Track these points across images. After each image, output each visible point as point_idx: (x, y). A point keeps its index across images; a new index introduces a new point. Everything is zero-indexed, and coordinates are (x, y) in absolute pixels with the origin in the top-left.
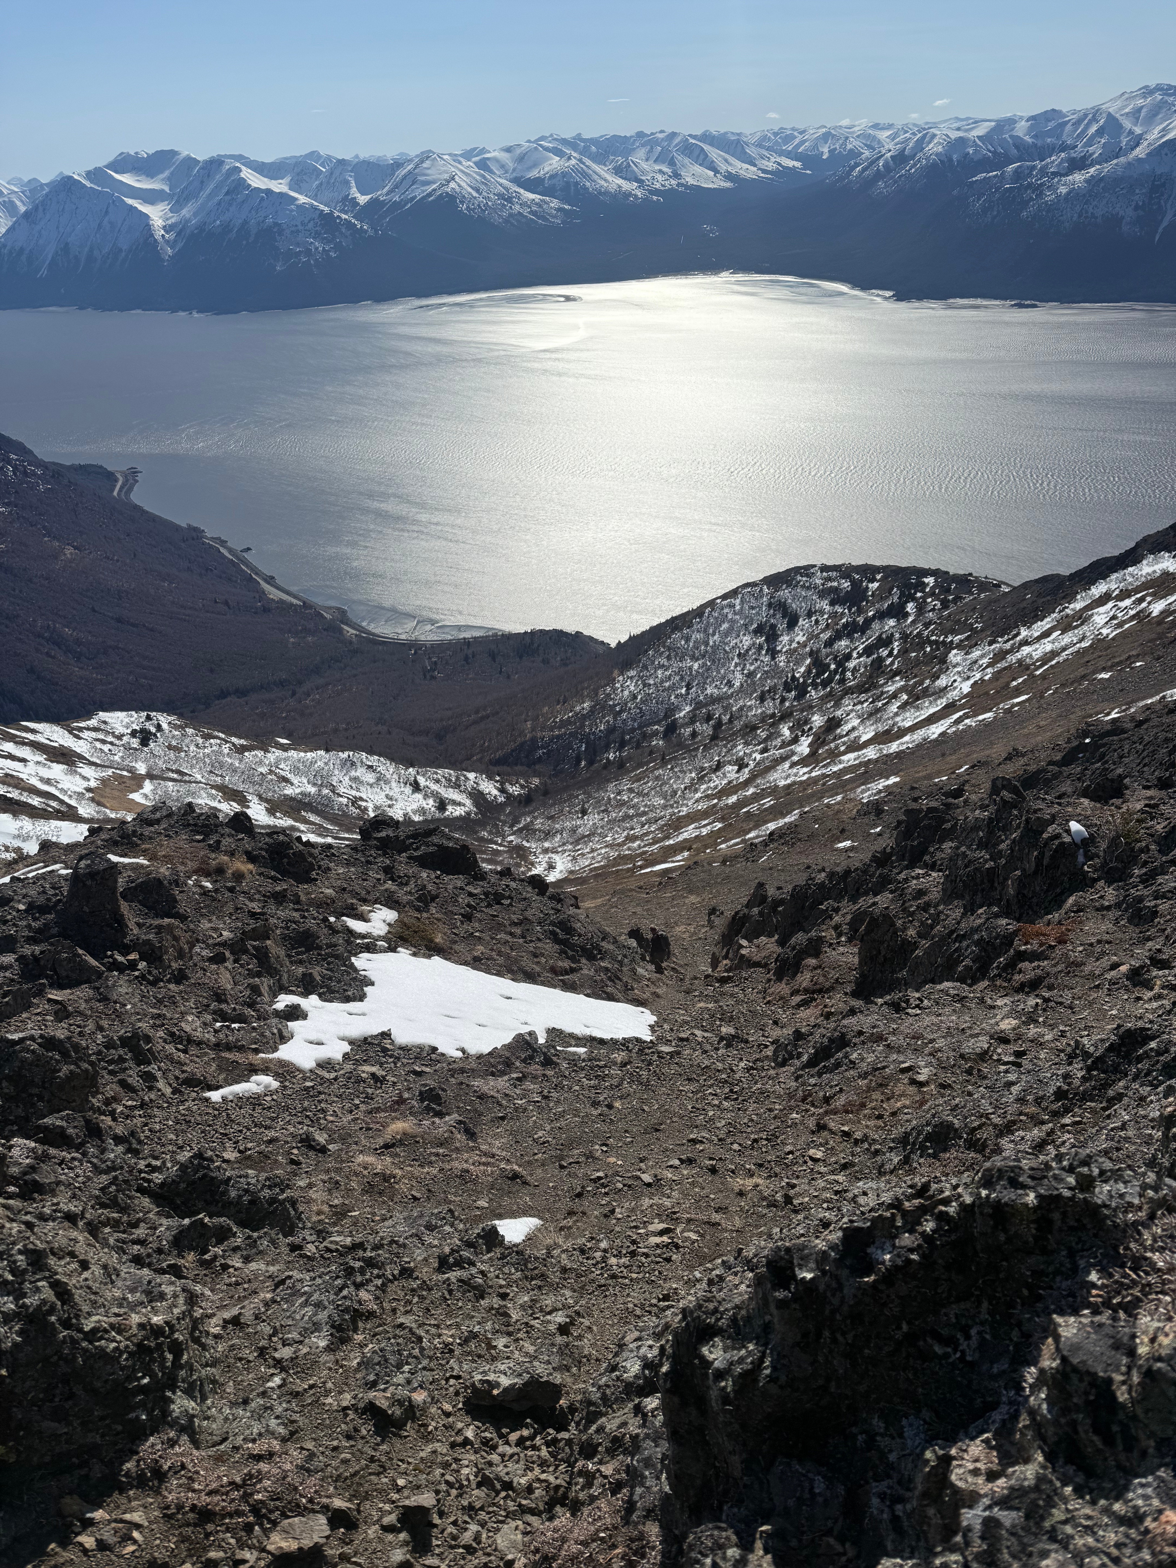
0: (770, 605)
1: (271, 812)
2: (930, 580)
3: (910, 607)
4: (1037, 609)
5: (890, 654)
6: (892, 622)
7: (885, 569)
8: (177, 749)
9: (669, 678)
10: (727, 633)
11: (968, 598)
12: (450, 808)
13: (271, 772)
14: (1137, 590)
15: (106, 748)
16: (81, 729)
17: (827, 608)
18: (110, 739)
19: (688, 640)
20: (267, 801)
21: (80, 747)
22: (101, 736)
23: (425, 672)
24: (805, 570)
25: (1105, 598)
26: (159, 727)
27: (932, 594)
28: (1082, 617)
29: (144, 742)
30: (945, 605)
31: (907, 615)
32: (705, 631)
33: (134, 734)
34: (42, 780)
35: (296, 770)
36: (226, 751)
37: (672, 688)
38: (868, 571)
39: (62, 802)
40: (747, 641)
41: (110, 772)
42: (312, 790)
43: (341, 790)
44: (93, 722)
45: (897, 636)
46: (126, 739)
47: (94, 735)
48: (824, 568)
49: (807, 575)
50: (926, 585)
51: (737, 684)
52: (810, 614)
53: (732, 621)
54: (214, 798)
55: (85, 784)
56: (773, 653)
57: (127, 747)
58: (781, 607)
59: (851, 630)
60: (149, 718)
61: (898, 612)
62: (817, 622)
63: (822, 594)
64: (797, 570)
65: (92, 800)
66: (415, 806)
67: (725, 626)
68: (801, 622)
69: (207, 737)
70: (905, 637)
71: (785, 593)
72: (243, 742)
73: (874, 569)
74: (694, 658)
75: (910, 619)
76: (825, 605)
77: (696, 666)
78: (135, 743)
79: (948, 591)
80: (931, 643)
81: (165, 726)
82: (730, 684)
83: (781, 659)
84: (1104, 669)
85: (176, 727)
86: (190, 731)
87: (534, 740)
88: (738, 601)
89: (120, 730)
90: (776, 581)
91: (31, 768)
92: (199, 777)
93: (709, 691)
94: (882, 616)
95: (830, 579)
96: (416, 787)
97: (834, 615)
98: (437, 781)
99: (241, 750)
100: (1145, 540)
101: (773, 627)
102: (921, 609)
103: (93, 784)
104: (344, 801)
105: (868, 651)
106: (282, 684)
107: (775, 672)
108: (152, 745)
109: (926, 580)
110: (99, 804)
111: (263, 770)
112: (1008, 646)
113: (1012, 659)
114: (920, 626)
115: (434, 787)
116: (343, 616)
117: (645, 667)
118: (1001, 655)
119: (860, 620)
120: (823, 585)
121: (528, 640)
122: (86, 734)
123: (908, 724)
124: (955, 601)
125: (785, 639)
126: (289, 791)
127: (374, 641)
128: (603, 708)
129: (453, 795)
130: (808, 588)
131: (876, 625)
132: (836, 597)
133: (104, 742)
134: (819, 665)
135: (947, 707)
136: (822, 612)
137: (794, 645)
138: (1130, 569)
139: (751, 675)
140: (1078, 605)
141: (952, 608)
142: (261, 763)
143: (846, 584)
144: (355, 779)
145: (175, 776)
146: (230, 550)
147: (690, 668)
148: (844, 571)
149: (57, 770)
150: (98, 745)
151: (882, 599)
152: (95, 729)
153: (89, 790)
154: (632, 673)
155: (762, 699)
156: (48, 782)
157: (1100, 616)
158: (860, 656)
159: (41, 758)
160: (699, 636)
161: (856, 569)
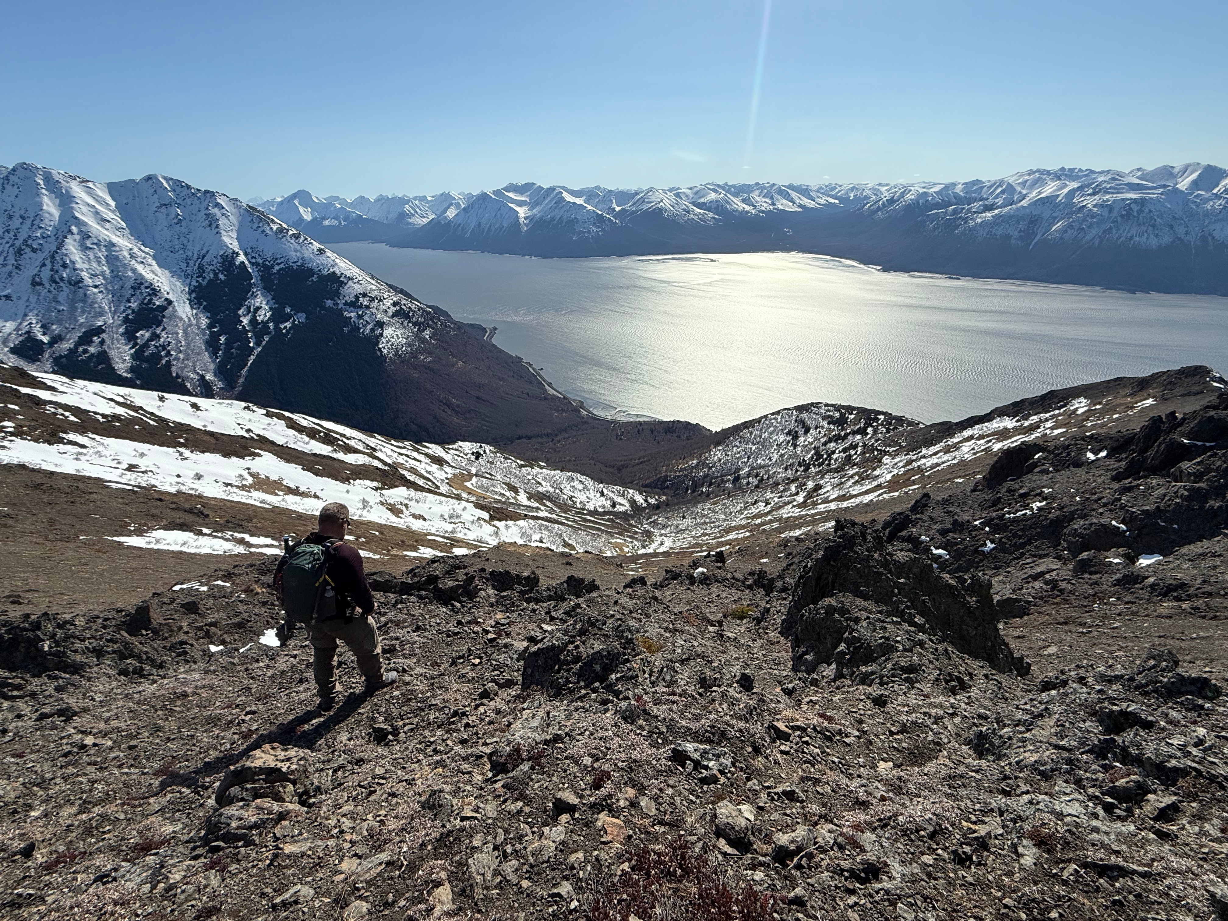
0: (796, 421)
1: (529, 499)
2: (882, 417)
3: (870, 430)
4: (933, 440)
5: (856, 453)
6: (859, 437)
7: (858, 408)
8: (492, 463)
9: (739, 453)
10: (772, 433)
11: (901, 429)
12: (618, 506)
13: (533, 479)
14: (988, 436)
15: (459, 459)
16: (449, 449)
17: (826, 426)
18: (462, 455)
19: (751, 433)
20: (528, 493)
21: (448, 457)
22: (458, 453)
23: (617, 435)
24: (817, 405)
25: (971, 438)
26: (485, 452)
27: (882, 424)
28: (956, 447)
29: (477, 458)
30: (888, 431)
31: (867, 434)
32: (761, 430)
33: (473, 454)
34: (427, 471)
35: (545, 479)
36: (514, 466)
37: (740, 458)
38: (850, 409)
39: (434, 483)
40: (782, 438)
41: (458, 471)
42: (552, 490)
43: (565, 491)
44: (455, 446)
45: (861, 444)
46: (469, 456)
47: (455, 452)
48: (827, 405)
49: (817, 408)
50: (879, 419)
51: (774, 460)
52: (816, 428)
53: (776, 427)
54: (503, 489)
55: (446, 476)
56: (795, 446)
57: (469, 459)
58: (802, 422)
59: (837, 438)
60: (481, 447)
61: (863, 432)
62: (820, 432)
63: (824, 418)
64: (812, 404)
65: (448, 483)
66: (600, 504)
67: (771, 429)
68: (811, 431)
69: (506, 458)
70: (865, 445)
71: (805, 416)
72: (522, 463)
73: (854, 408)
74: (753, 444)
75: (869, 436)
76: (825, 424)
77: (754, 448)
78: (473, 458)
79: (890, 424)
80: (878, 450)
81: (488, 451)
82: (770, 459)
83: (799, 449)
84: (960, 477)
85: (493, 452)
86: (499, 455)
87: (666, 476)
88: (779, 417)
89: (467, 451)
90: (800, 409)
91: (423, 465)
92: (499, 478)
93: (759, 461)
94: (854, 433)
95: (829, 411)
96: (602, 494)
97: (829, 430)
98: (613, 492)
99: (521, 466)
100: (996, 409)
101: (796, 432)
102: (875, 432)
103: (450, 476)
104: (566, 497)
105: (844, 450)
106: (548, 435)
107: (795, 455)
108: (480, 459)
109: (879, 417)
110: (450, 486)
111: (530, 477)
112: (914, 457)
113: (915, 465)
114: (873, 440)
115: (611, 495)
116: (581, 405)
117: (727, 446)
118: (910, 462)
119: (843, 434)
120: (825, 413)
121: (671, 425)
122: (451, 452)
123: (855, 493)
124: (893, 429)
125: (802, 439)
126: (540, 489)
127: (595, 418)
128: (703, 464)
129: (620, 500)
130: (817, 414)
131: (850, 437)
132: (831, 421)
133: (458, 456)
134: (818, 455)
135: (877, 486)
136: (823, 427)
137: (806, 443)
138: (986, 424)
139: (782, 456)
140: (955, 440)
141: (892, 433)
142: (529, 474)
143: (837, 415)
144: (573, 487)
145: (488, 476)
146: (534, 369)
147: (751, 449)
148: (837, 408)
149: (434, 468)
150: (456, 457)
151: (855, 424)
152: (456, 450)
153: (447, 479)
154: (720, 448)
155: (786, 469)
156: (429, 473)
157: (966, 448)
158: (840, 452)
159: (428, 461)
160: (757, 433)
161: (844, 407)
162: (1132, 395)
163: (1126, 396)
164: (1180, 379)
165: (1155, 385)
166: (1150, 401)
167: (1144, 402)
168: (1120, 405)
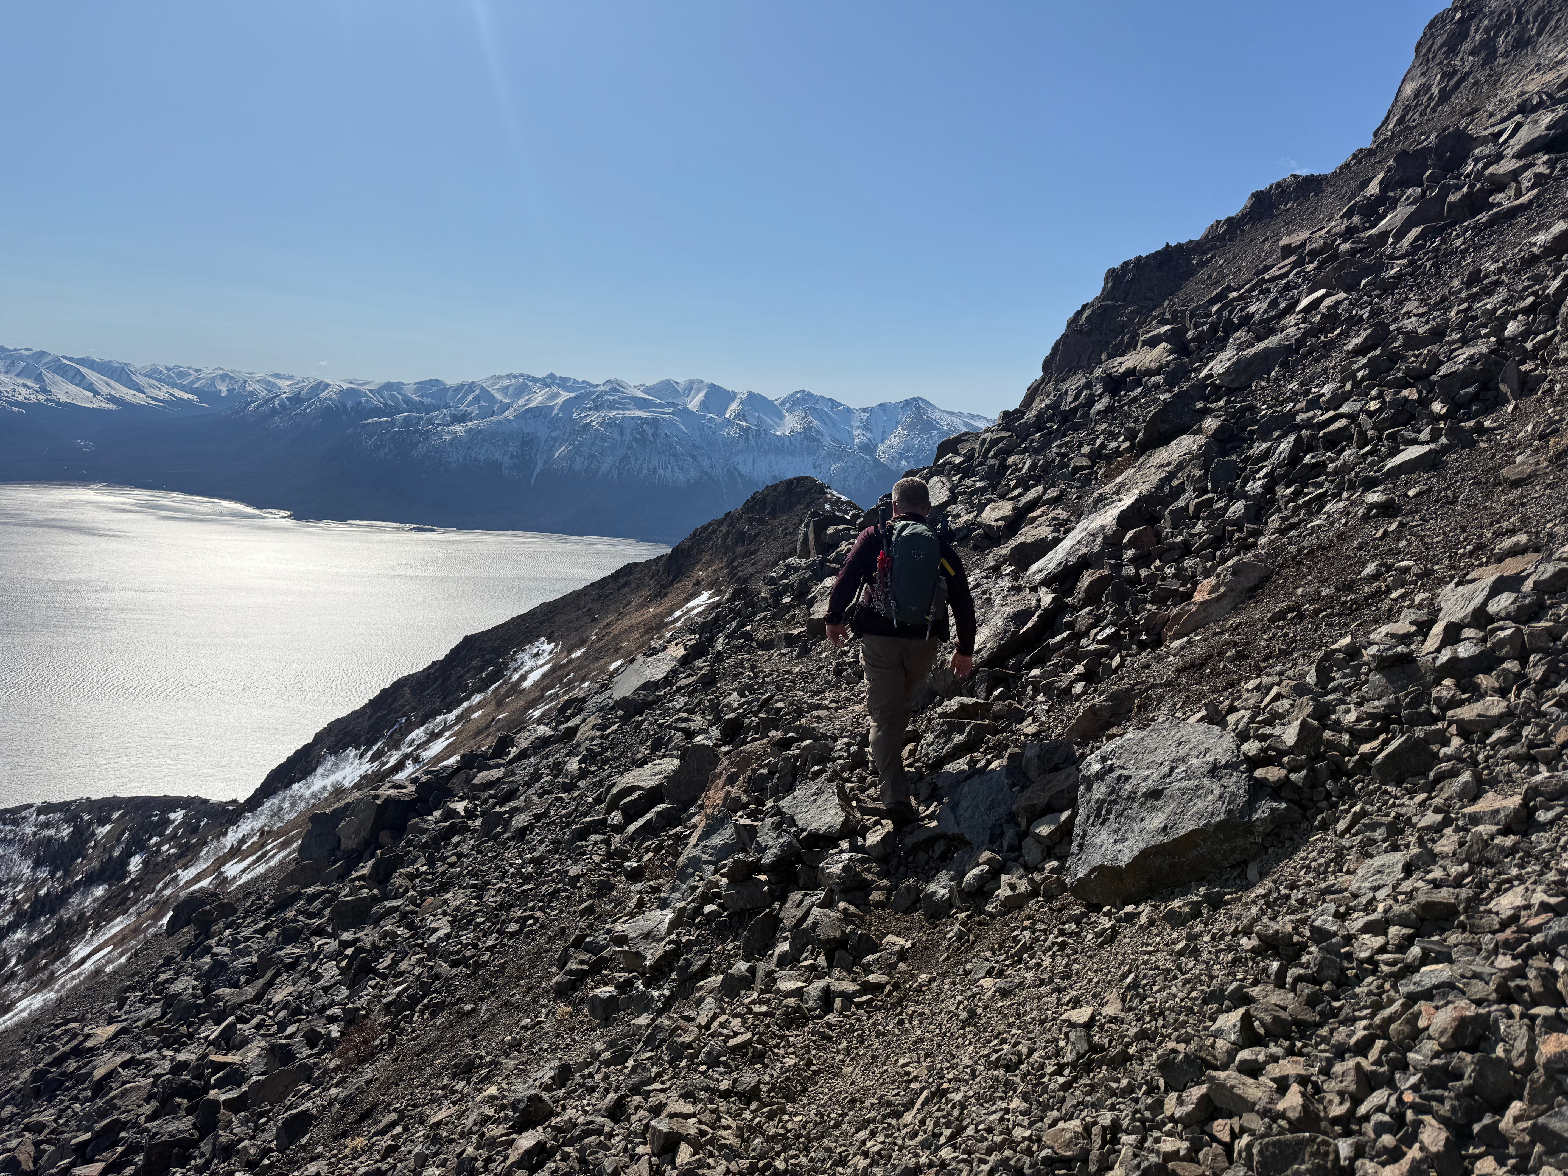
2: (178, 816)
3: (135, 864)
6: (101, 890)
17: (26, 874)
24: (14, 814)
27: (174, 836)
30: (180, 854)
31: (127, 875)
38: (105, 808)
48: (47, 808)
49: (15, 823)
50: (169, 822)
59: (38, 910)
61: (117, 871)
63: (28, 850)
73: (114, 803)
76: (25, 869)
79: (194, 830)
94: (91, 880)
95: (47, 825)
97: (33, 884)
109: (172, 816)
119: (61, 890)
120: (35, 834)
124: (196, 846)
130: (10, 842)
131: (74, 900)
132: (46, 853)
143: (66, 831)
148: (72, 810)
161: (90, 805)
162: (657, 596)
163: (644, 605)
164: (762, 522)
165: (706, 556)
166: (704, 598)
167: (690, 605)
168: (631, 629)
